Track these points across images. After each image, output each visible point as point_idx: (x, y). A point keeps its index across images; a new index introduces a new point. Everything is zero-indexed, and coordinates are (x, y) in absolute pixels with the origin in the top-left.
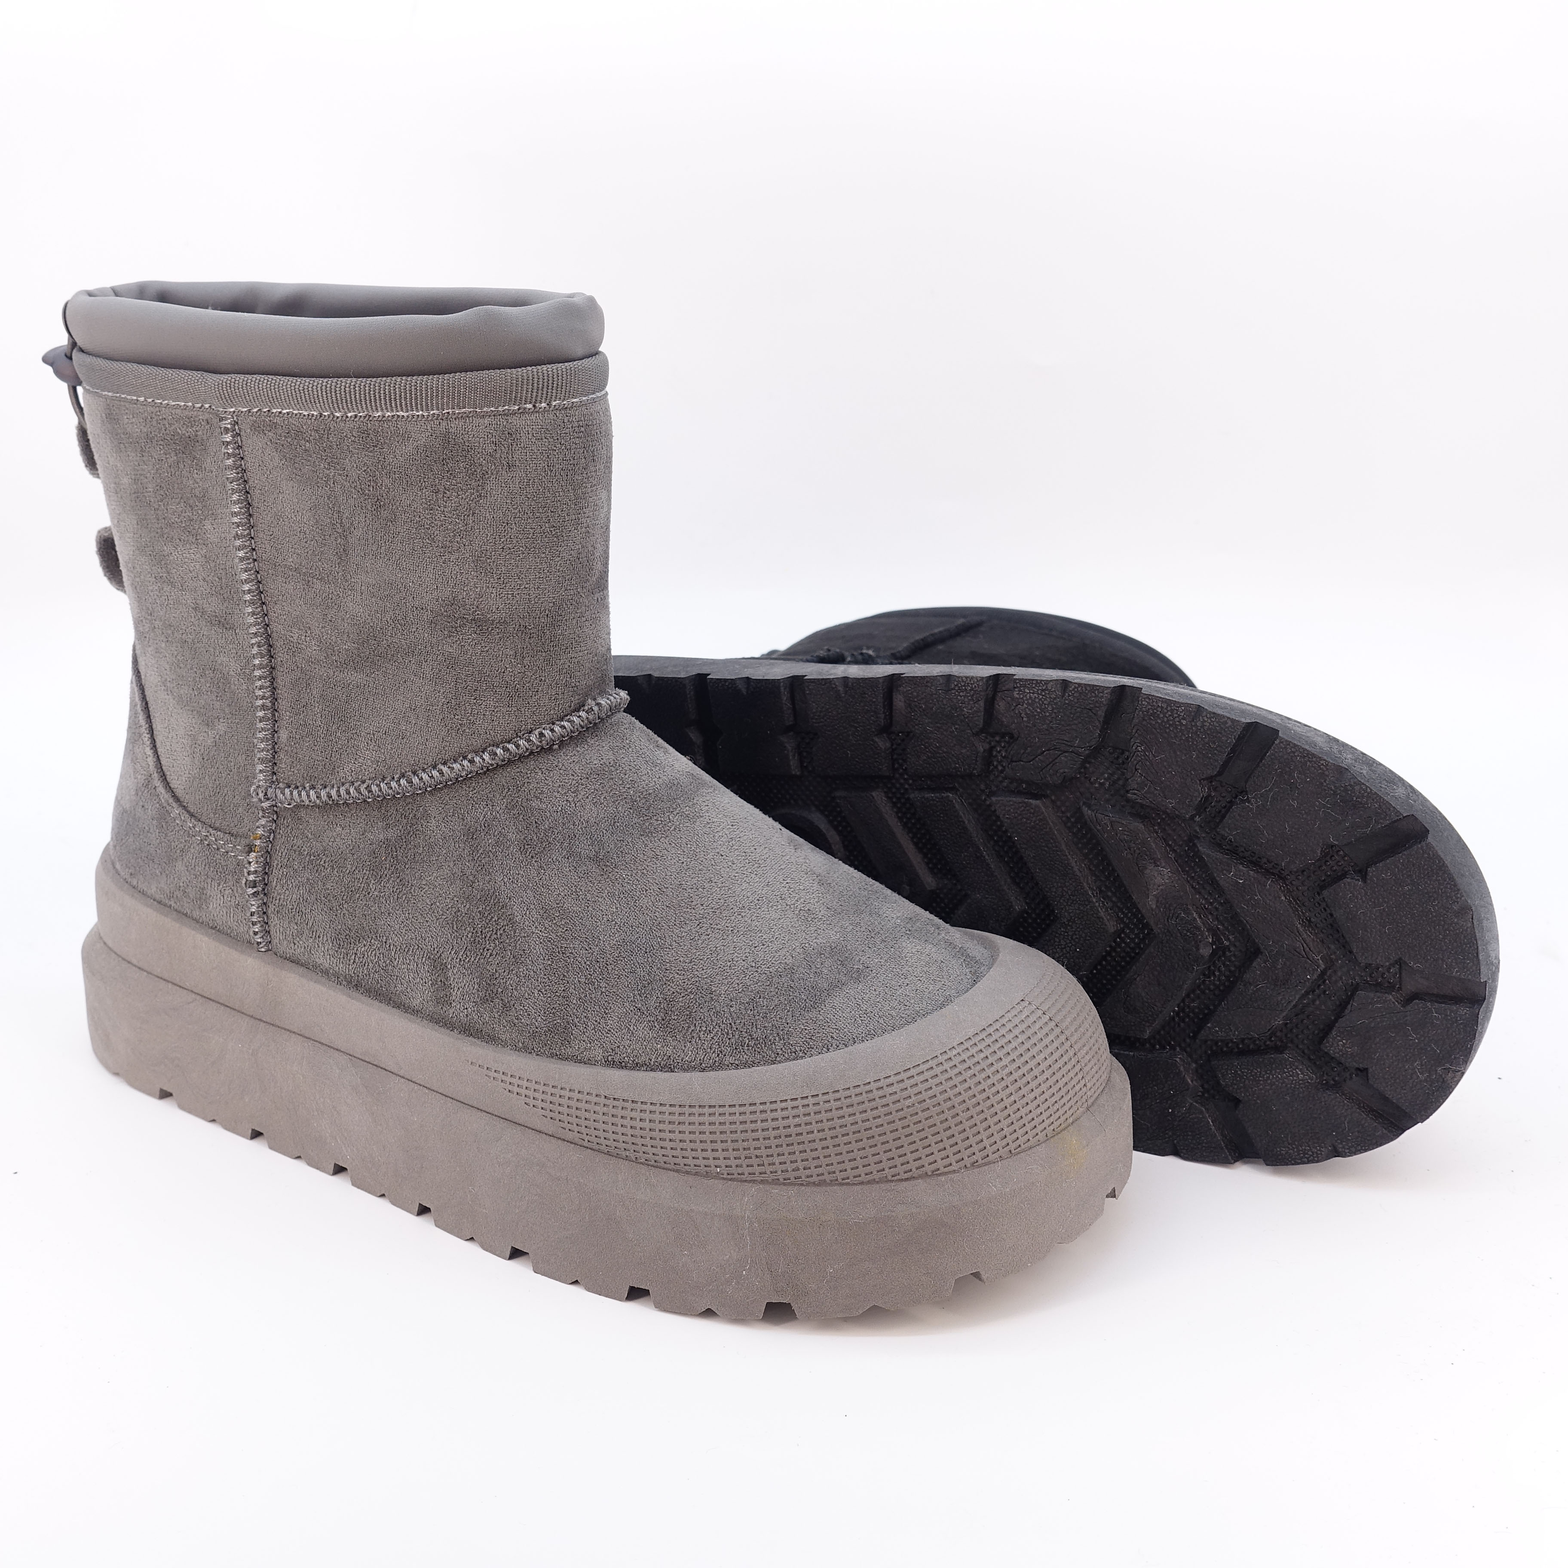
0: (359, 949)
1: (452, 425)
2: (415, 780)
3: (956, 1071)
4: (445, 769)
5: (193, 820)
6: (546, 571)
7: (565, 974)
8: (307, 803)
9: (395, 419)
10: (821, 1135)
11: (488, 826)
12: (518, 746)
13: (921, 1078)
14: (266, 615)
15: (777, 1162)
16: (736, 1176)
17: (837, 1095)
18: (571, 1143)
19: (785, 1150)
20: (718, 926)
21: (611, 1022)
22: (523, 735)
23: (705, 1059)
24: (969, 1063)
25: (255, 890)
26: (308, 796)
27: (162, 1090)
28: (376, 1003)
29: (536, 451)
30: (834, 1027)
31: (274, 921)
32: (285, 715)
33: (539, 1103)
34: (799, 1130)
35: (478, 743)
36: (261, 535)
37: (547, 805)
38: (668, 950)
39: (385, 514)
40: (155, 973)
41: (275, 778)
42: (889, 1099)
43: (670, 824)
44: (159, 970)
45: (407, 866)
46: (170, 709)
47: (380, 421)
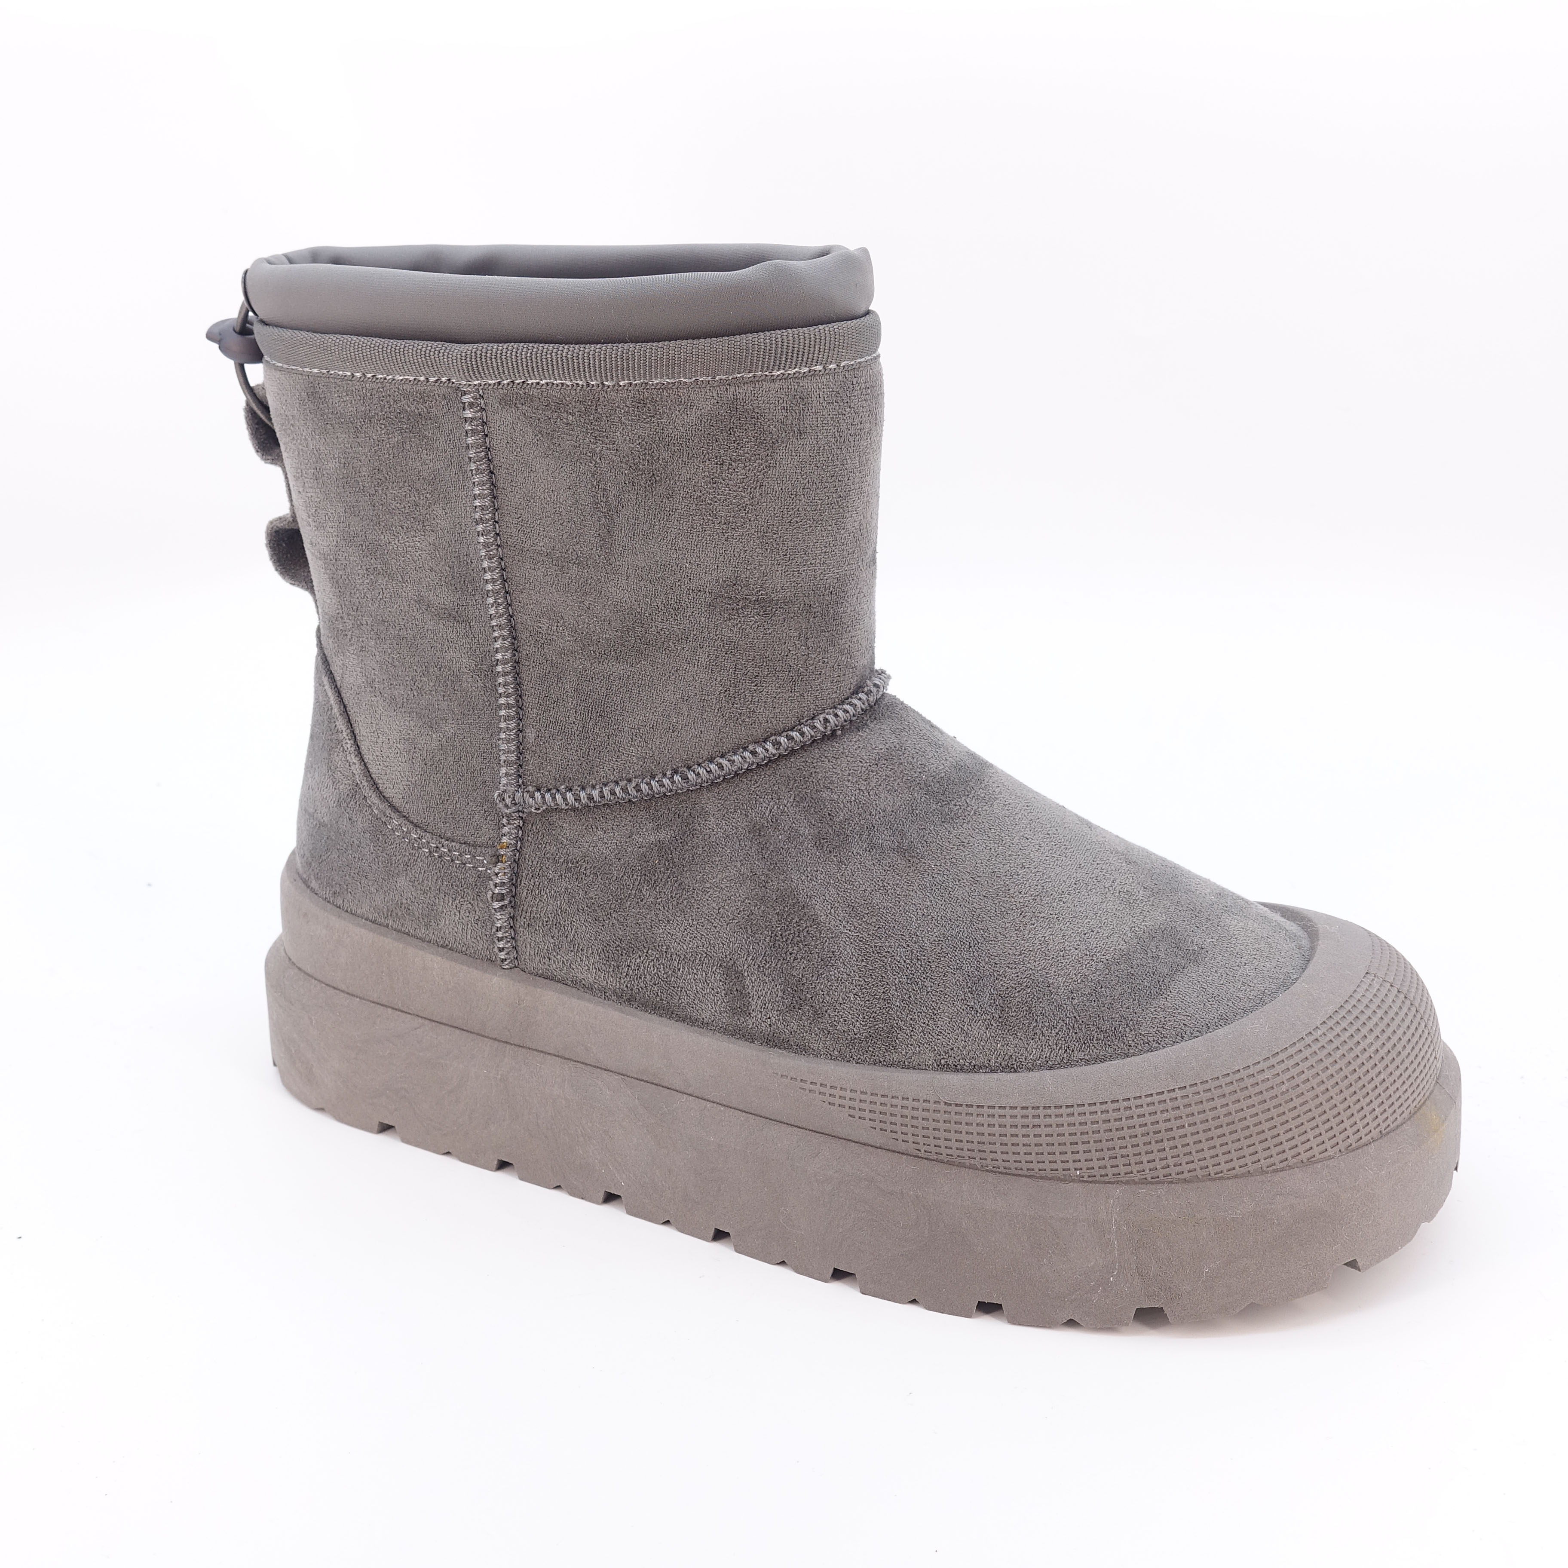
0: (633, 960)
1: (741, 391)
2: (691, 775)
3: (1325, 1052)
4: (724, 762)
5: (419, 832)
6: (831, 545)
7: (884, 975)
8: (564, 807)
9: (675, 387)
10: (1193, 1129)
11: (775, 823)
12: (802, 734)
13: (1292, 1062)
14: (510, 605)
15: (1145, 1161)
16: (1098, 1178)
17: (1206, 1086)
18: (903, 1154)
19: (1155, 1147)
20: (1042, 915)
21: (942, 1023)
22: (806, 721)
23: (1052, 1056)
24: (1337, 1043)
25: (502, 903)
26: (565, 799)
27: (381, 1124)
28: (655, 1017)
29: (827, 416)
30: (1185, 1013)
31: (524, 936)
32: (532, 713)
33: (867, 1114)
34: (1168, 1125)
35: (758, 733)
36: (507, 519)
37: (839, 796)
38: (993, 942)
39: (660, 490)
40: (371, 999)
41: (521, 781)
42: (1262, 1087)
43: (969, 809)
44: (375, 995)
45: (685, 869)
46: (379, 712)
47: (659, 389)
